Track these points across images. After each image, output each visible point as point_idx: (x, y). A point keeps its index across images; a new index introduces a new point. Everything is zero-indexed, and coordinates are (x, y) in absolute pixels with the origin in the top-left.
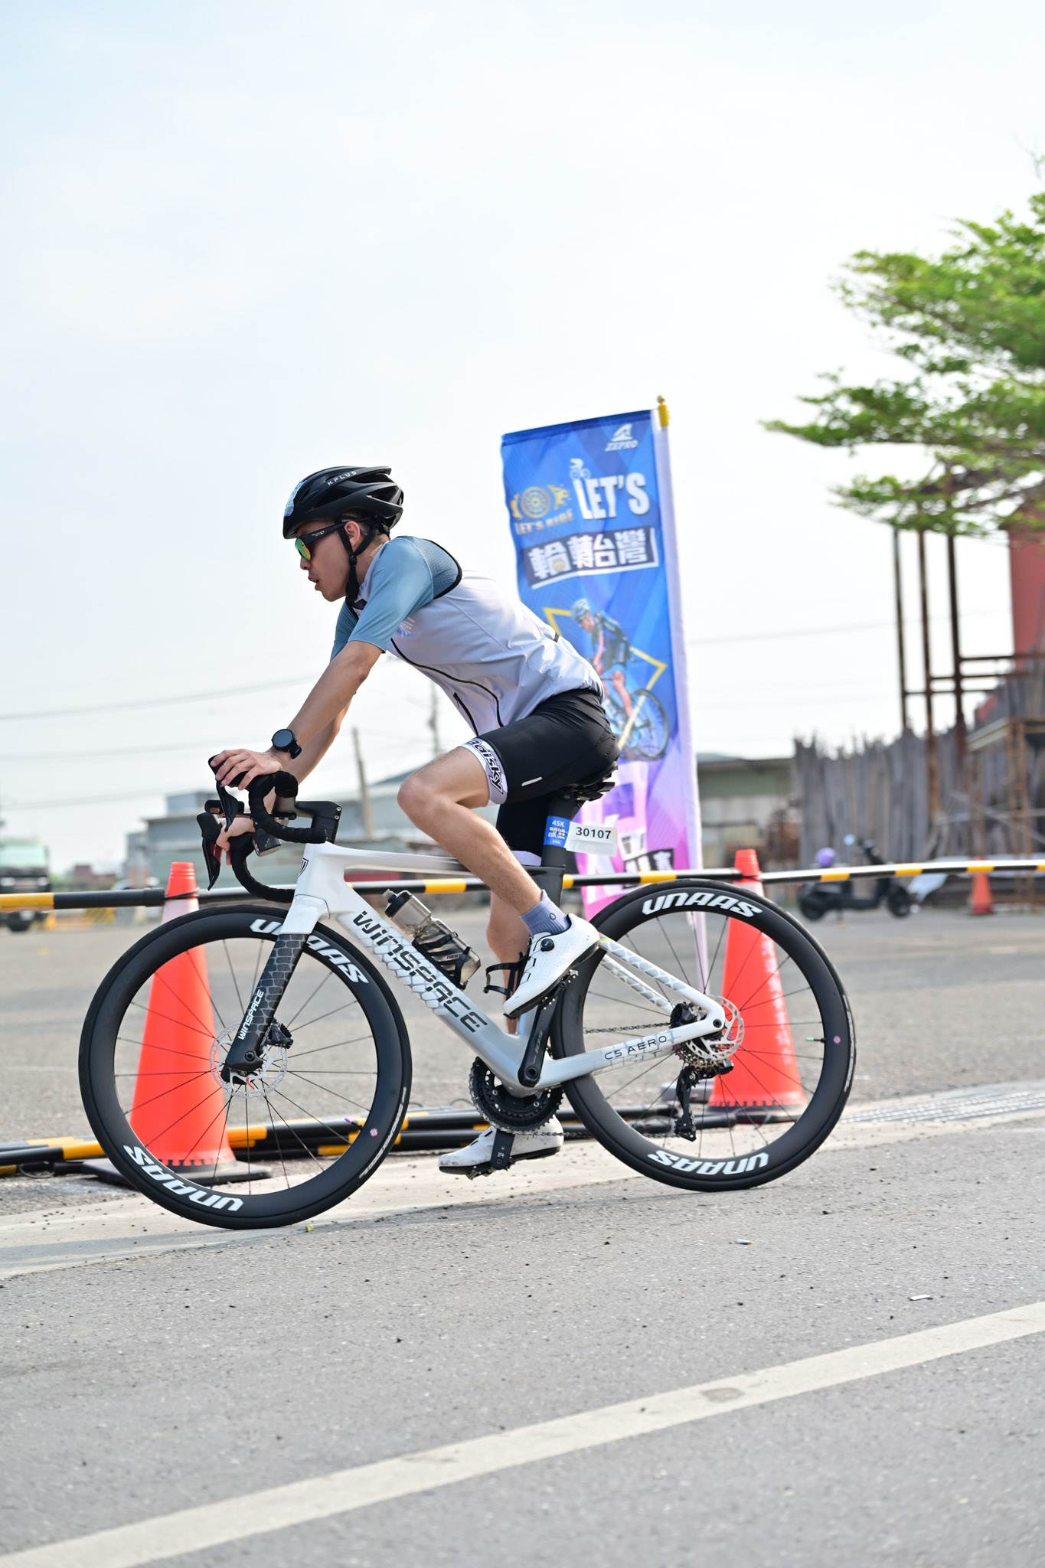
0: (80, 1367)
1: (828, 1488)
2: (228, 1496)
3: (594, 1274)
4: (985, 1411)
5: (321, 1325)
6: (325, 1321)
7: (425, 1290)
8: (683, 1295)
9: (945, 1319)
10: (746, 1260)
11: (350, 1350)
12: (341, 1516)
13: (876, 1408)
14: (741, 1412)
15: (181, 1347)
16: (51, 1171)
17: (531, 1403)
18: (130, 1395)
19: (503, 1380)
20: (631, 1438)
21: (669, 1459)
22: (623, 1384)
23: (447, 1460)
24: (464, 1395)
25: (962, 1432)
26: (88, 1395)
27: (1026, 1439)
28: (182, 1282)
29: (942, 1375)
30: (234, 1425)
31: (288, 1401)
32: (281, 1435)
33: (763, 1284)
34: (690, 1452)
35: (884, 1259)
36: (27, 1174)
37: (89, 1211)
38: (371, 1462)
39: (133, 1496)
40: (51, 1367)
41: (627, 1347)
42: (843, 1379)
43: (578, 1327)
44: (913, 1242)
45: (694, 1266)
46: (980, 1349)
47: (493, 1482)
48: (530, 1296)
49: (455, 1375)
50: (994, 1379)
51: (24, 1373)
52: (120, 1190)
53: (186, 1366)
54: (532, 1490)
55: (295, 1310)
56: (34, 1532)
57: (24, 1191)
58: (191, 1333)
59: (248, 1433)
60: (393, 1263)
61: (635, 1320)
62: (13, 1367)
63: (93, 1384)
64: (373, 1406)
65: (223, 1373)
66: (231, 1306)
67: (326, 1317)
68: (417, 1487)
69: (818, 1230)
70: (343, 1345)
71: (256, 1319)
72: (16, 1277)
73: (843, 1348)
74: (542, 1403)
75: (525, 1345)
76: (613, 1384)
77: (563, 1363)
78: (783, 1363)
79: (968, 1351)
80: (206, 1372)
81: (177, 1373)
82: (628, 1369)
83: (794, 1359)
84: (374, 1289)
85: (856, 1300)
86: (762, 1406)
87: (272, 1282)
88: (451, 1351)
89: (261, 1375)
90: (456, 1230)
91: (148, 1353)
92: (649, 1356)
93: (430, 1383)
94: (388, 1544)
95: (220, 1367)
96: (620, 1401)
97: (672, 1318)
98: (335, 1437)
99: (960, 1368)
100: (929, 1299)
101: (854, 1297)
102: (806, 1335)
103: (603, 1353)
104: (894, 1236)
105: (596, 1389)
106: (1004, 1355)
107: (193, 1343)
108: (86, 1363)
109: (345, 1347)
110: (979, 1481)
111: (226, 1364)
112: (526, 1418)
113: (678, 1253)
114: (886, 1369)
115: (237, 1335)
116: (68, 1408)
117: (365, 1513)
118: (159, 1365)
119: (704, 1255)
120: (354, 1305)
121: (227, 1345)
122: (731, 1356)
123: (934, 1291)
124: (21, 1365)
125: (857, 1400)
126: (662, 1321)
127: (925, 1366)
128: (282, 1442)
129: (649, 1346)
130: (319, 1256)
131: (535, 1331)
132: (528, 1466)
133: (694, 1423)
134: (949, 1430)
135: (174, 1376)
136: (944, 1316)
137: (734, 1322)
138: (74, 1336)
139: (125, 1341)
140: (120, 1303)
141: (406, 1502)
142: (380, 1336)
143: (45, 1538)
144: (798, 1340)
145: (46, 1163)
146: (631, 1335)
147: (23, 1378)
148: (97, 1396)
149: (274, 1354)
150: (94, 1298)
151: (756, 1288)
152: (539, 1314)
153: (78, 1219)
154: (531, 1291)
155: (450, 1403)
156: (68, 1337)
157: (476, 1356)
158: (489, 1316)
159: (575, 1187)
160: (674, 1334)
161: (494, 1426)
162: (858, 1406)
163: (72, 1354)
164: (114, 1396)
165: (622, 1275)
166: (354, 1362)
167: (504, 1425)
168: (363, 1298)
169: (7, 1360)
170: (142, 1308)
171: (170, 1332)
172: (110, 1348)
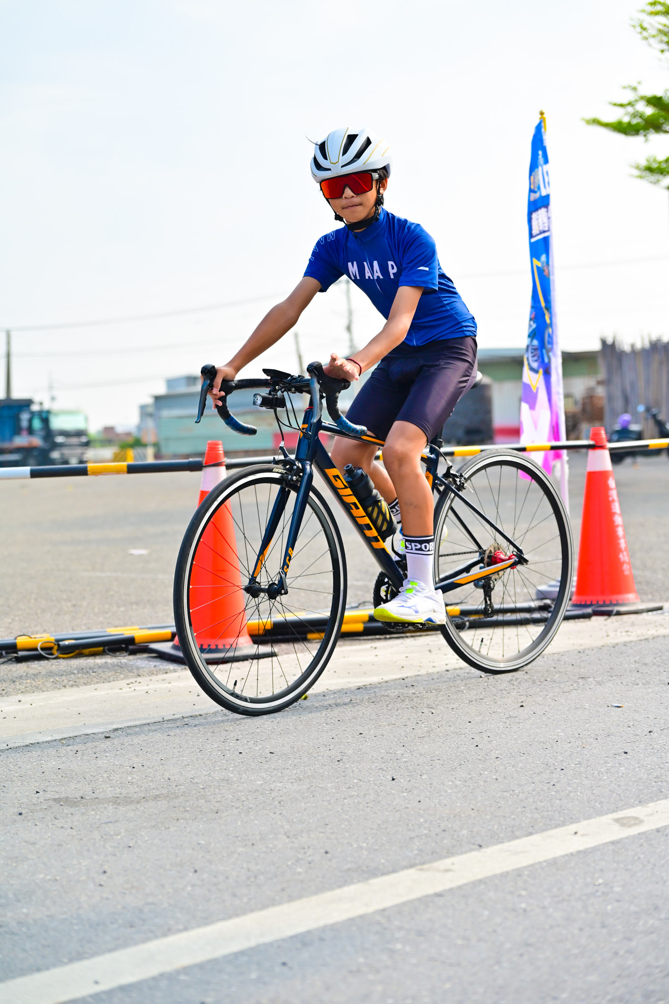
0: (176, 798)
2: (300, 897)
3: (518, 730)
5: (336, 767)
6: (338, 764)
7: (403, 741)
8: (584, 746)
10: (622, 719)
11: (361, 786)
12: (382, 912)
14: (644, 835)
15: (243, 783)
16: (126, 652)
17: (496, 827)
18: (216, 819)
19: (473, 809)
20: (572, 854)
21: (602, 870)
22: (557, 813)
23: (447, 870)
24: (447, 820)
26: (187, 819)
30: (292, 842)
31: (327, 825)
32: (328, 851)
33: (638, 737)
34: (615, 865)
36: (110, 654)
37: (157, 681)
38: (394, 871)
39: (235, 895)
40: (156, 798)
41: (554, 785)
43: (515, 770)
45: (586, 723)
47: (482, 887)
48: (477, 746)
49: (438, 806)
51: (138, 802)
52: (175, 665)
53: (250, 798)
54: (511, 893)
55: (316, 755)
56: (172, 922)
57: (110, 666)
58: (247, 773)
59: (304, 848)
60: (376, 720)
61: (554, 765)
62: (130, 798)
63: (188, 810)
64: (386, 829)
65: (276, 803)
66: (271, 753)
67: (338, 761)
68: (431, 891)
70: (353, 783)
71: (290, 762)
72: (116, 730)
74: (504, 827)
75: (482, 783)
76: (550, 813)
77: (511, 797)
80: (265, 802)
81: (245, 803)
82: (558, 802)
84: (367, 740)
86: (658, 830)
88: (431, 787)
89: (303, 804)
90: (414, 695)
91: (221, 788)
93: (422, 812)
94: (420, 933)
95: (273, 799)
96: (557, 826)
97: (580, 763)
98: (365, 852)
103: (537, 789)
105: (539, 817)
107: (251, 780)
108: (180, 794)
109: (357, 784)
111: (277, 796)
112: (495, 839)
113: (573, 714)
115: (280, 774)
116: (175, 829)
117: (399, 909)
118: (231, 797)
119: (591, 715)
120: (356, 752)
121: (274, 782)
122: (628, 792)
124: (135, 796)
126: (573, 765)
128: (329, 855)
129: (569, 784)
130: (323, 715)
131: (486, 773)
132: (504, 875)
133: (613, 843)
135: (243, 805)
137: (624, 766)
138: (167, 775)
139: (203, 778)
140: (193, 750)
141: (426, 901)
142: (379, 776)
143: (181, 927)
145: (123, 646)
146: (554, 775)
147: (139, 806)
148: (193, 820)
149: (308, 789)
150: (174, 746)
151: (633, 740)
152: (486, 759)
153: (152, 686)
154: (477, 742)
155: (439, 826)
156: (163, 775)
157: (450, 791)
158: (452, 761)
160: (585, 776)
161: (474, 844)
163: (168, 788)
164: (205, 820)
165: (537, 730)
166: (365, 795)
167: (481, 844)
168: (361, 747)
169: (124, 792)
170: (209, 753)
171: (232, 772)
172: (193, 784)
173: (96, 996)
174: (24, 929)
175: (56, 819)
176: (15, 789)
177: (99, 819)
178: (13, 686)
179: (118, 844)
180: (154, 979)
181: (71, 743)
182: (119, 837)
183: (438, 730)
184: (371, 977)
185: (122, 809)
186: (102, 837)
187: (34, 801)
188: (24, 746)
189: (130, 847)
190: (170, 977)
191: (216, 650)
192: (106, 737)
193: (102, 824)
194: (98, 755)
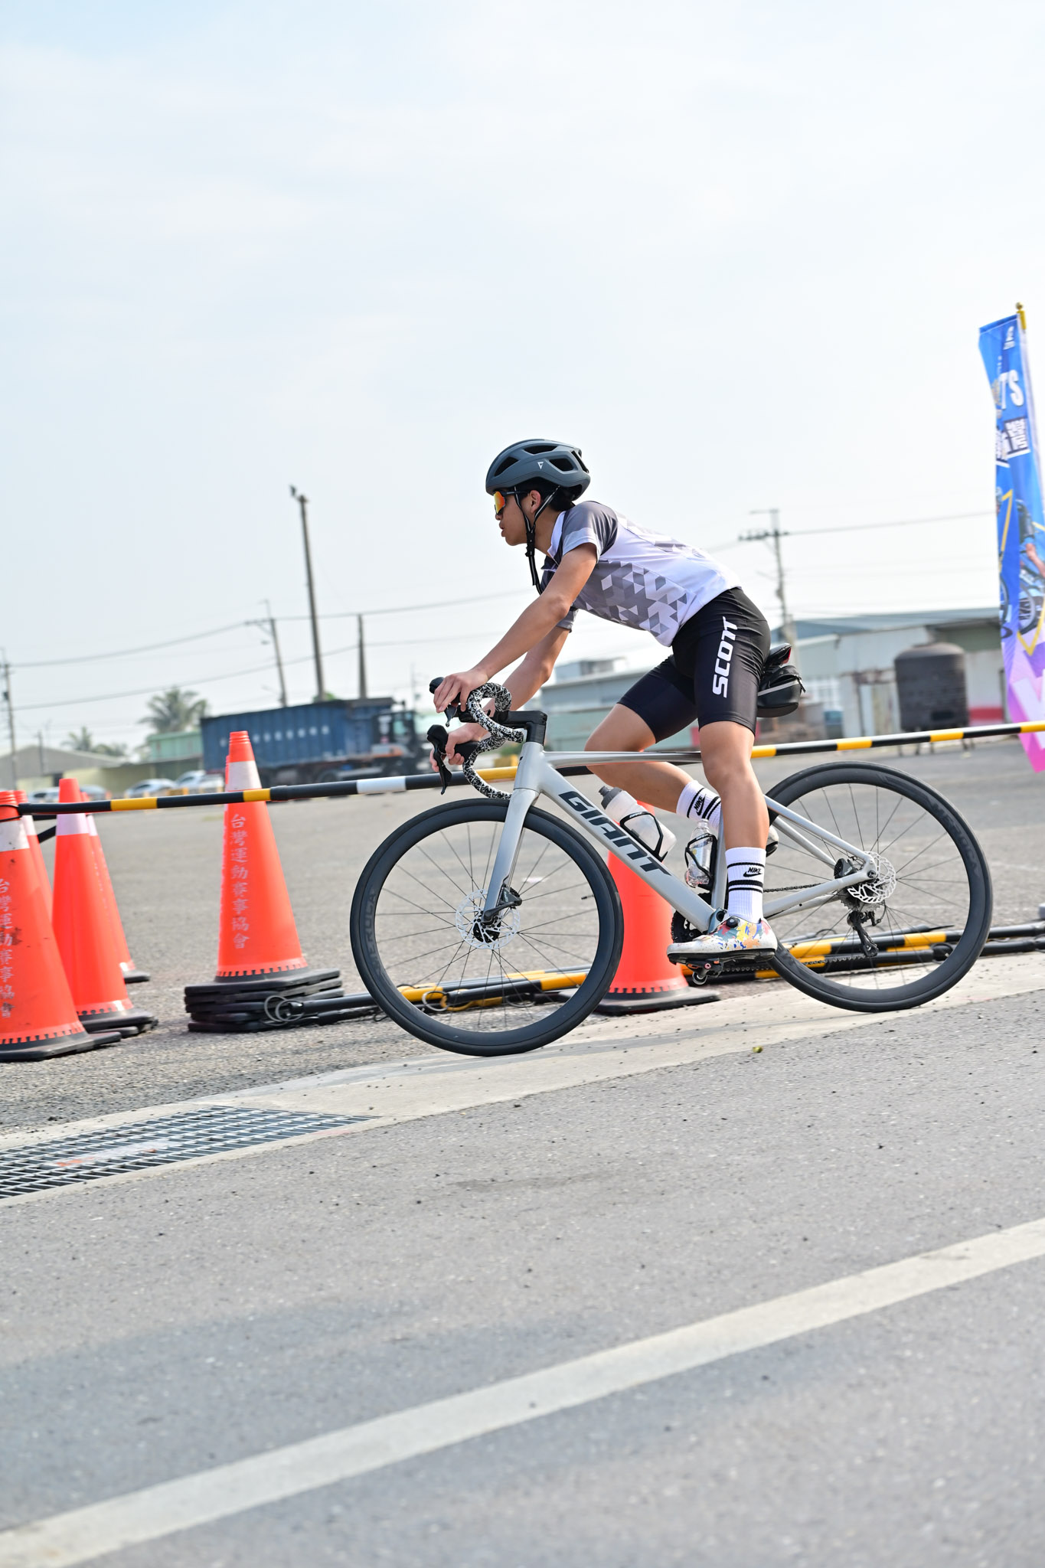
0: (610, 1177)
2: (777, 1295)
3: (1032, 1081)
5: (807, 1134)
6: (809, 1131)
7: (887, 1100)
11: (839, 1157)
15: (690, 1157)
16: (532, 1001)
17: (1017, 1202)
18: (662, 1202)
19: (985, 1181)
23: (960, 1258)
24: (955, 1195)
26: (625, 1203)
28: (672, 1098)
30: (761, 1228)
31: (802, 1205)
32: (806, 1237)
36: (512, 1004)
38: (892, 1261)
39: (695, 1295)
40: (584, 1178)
47: (1007, 1277)
48: (983, 1103)
49: (940, 1178)
51: (563, 1184)
53: (702, 1174)
55: (779, 1120)
56: (619, 1330)
58: (696, 1144)
59: (776, 1235)
60: (851, 1075)
62: (552, 1179)
63: (625, 1193)
64: (877, 1208)
65: (736, 1180)
66: (723, 1119)
67: (809, 1126)
68: (942, 1284)
70: (831, 1152)
71: (748, 1130)
72: (528, 1097)
74: (1027, 1203)
75: (993, 1149)
80: (721, 1179)
81: (697, 1181)
84: (842, 1099)
87: (751, 1095)
88: (929, 1155)
89: (769, 1181)
90: (896, 1043)
91: (665, 1164)
93: (920, 1186)
94: (933, 1337)
95: (732, 1175)
98: (854, 1238)
107: (701, 1153)
108: (614, 1173)
109: (835, 1154)
111: (736, 1172)
112: (1017, 1217)
115: (736, 1145)
116: (612, 1215)
117: (905, 1307)
118: (677, 1174)
120: (830, 1114)
121: (730, 1154)
124: (559, 1176)
128: (808, 1243)
130: (784, 1070)
131: (997, 1136)
132: (1034, 1262)
135: (694, 1184)
138: (595, 1149)
139: (641, 1152)
140: (625, 1118)
141: (937, 1296)
142: (861, 1143)
143: (631, 1335)
145: (528, 994)
147: (564, 1188)
148: (633, 1204)
149: (775, 1162)
150: (601, 1114)
152: (996, 1119)
154: (982, 1097)
155: (945, 1203)
156: (591, 1150)
157: (953, 1160)
158: (953, 1122)
159: (988, 1001)
161: (991, 1224)
163: (599, 1166)
164: (648, 1203)
166: (846, 1167)
167: (1000, 1224)
168: (835, 1108)
169: (545, 1172)
170: (645, 1122)
171: (677, 1144)
172: (630, 1159)
173: (533, 1422)
174: (437, 1342)
175: (463, 1207)
176: (410, 1172)
177: (517, 1206)
178: (394, 1047)
179: (544, 1235)
180: (604, 1399)
181: (472, 1115)
182: (543, 1227)
183: (931, 1084)
184: (876, 1391)
185: (544, 1193)
186: (523, 1228)
187: (435, 1185)
188: (415, 1120)
189: (558, 1239)
190: (625, 1397)
191: (644, 995)
192: (516, 1106)
193: (521, 1211)
194: (507, 1128)
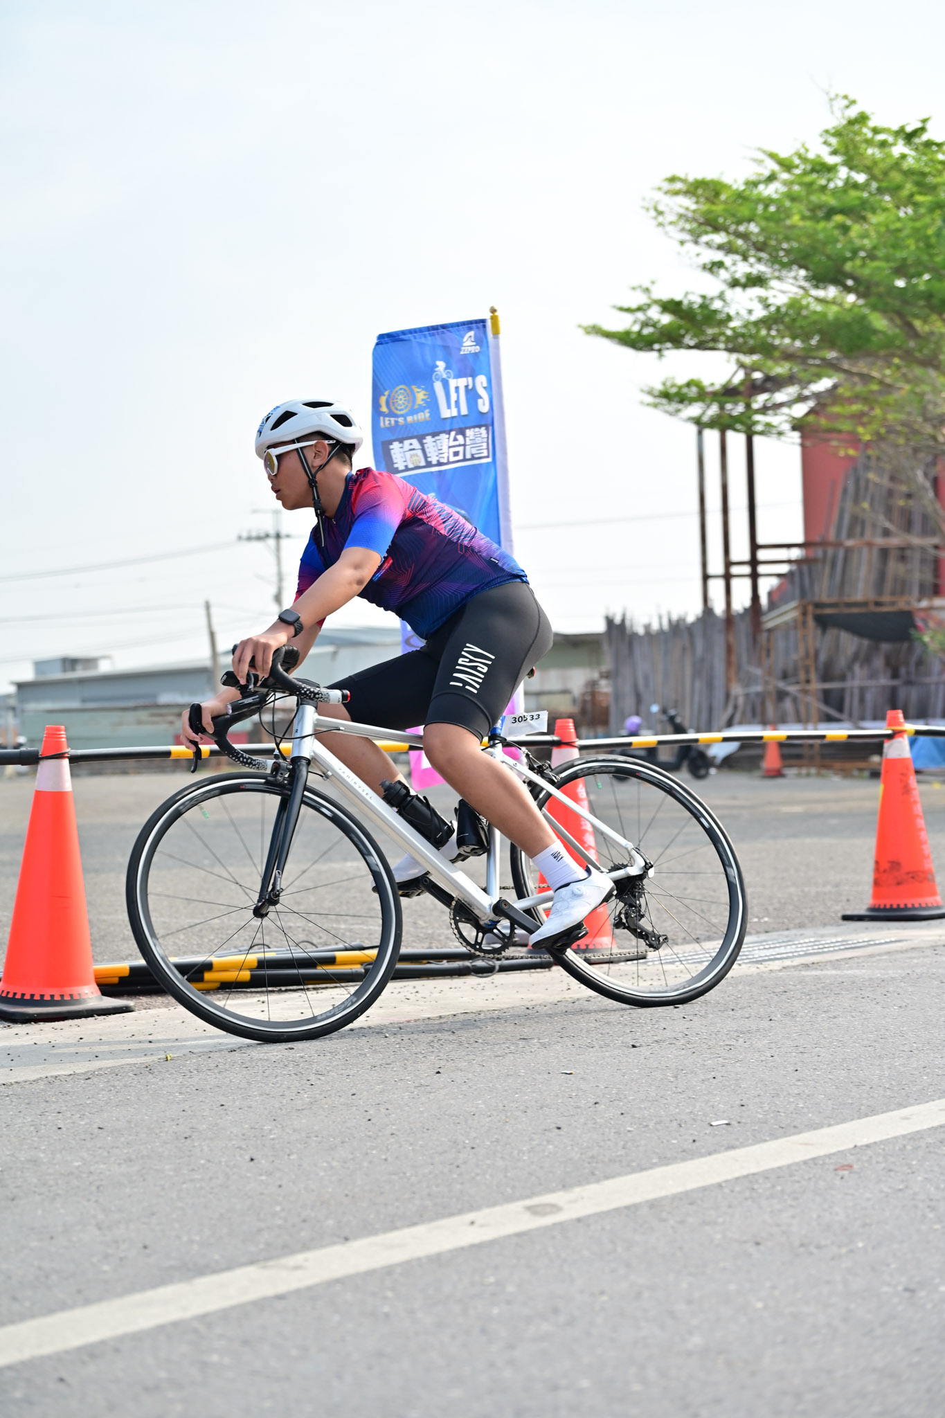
1: (638, 1295)
2: (99, 1299)
3: (427, 1100)
4: (778, 1225)
5: (181, 1145)
6: (185, 1142)
7: (275, 1114)
8: (507, 1120)
9: (741, 1143)
10: (563, 1088)
11: (208, 1168)
12: (203, 1318)
13: (682, 1222)
14: (561, 1226)
15: (55, 1164)
17: (372, 1216)
18: (10, 1208)
19: (347, 1195)
20: (462, 1249)
21: (496, 1267)
22: (454, 1200)
23: (297, 1268)
24: (311, 1209)
25: (758, 1244)
27: (815, 1251)
28: (54, 1106)
29: (740, 1192)
30: (104, 1235)
31: (153, 1214)
32: (147, 1245)
33: (579, 1110)
34: (515, 1261)
35: (687, 1088)
38: (229, 1268)
39: (14, 1299)
41: (458, 1167)
42: (651, 1196)
43: (413, 1149)
44: (713, 1073)
45: (517, 1094)
46: (773, 1170)
47: (338, 1288)
48: (369, 1120)
49: (303, 1192)
50: (786, 1197)
53: (60, 1182)
54: (374, 1294)
55: (158, 1131)
58: (64, 1152)
59: (118, 1242)
60: (245, 1089)
61: (464, 1142)
64: (229, 1219)
65: (93, 1188)
66: (100, 1128)
67: (186, 1138)
68: (270, 1291)
69: (627, 1062)
71: (123, 1139)
73: (651, 1168)
74: (382, 1217)
75: (365, 1164)
76: (445, 1200)
77: (400, 1181)
78: (598, 1181)
79: (763, 1172)
80: (78, 1187)
81: (54, 1188)
82: (458, 1186)
83: (607, 1177)
84: (229, 1113)
85: (662, 1125)
86: (579, 1220)
87: (136, 1106)
88: (299, 1169)
89: (128, 1190)
90: (301, 1060)
91: (25, 1170)
92: (477, 1175)
93: (281, 1198)
94: (245, 1342)
95: (91, 1183)
96: (451, 1215)
97: (497, 1141)
98: (196, 1247)
99: (756, 1187)
100: (727, 1124)
101: (661, 1122)
102: (618, 1156)
103: (436, 1172)
104: (696, 1067)
105: (430, 1204)
106: (795, 1176)
107: (67, 1161)
109: (203, 1165)
110: (773, 1288)
111: (97, 1181)
112: (368, 1229)
113: (502, 1082)
114: (690, 1186)
115: (105, 1154)
117: (225, 1315)
118: (35, 1180)
119: (525, 1084)
120: (211, 1127)
121: (97, 1163)
122: (551, 1175)
123: (732, 1117)
125: (664, 1215)
126: (488, 1143)
127: (724, 1185)
128: (148, 1251)
129: (477, 1166)
130: (178, 1083)
131: (374, 1152)
132: (370, 1273)
133: (519, 1235)
134: (745, 1242)
135: (49, 1191)
136: (741, 1140)
137: (553, 1144)
141: (261, 1305)
142: (234, 1156)
144: (610, 1160)
146: (461, 1155)
149: (140, 1171)
151: (572, 1113)
152: (378, 1136)
154: (371, 1115)
155: (300, 1216)
157: (322, 1174)
158: (334, 1138)
159: (408, 1022)
160: (499, 1155)
161: (339, 1237)
162: (664, 1220)
165: (452, 1102)
166: (211, 1179)
167: (349, 1236)
168: (219, 1121)
170: (18, 1129)
171: (44, 1151)
183: (325, 1100)
184: (171, 1394)
191: (52, 1002)
